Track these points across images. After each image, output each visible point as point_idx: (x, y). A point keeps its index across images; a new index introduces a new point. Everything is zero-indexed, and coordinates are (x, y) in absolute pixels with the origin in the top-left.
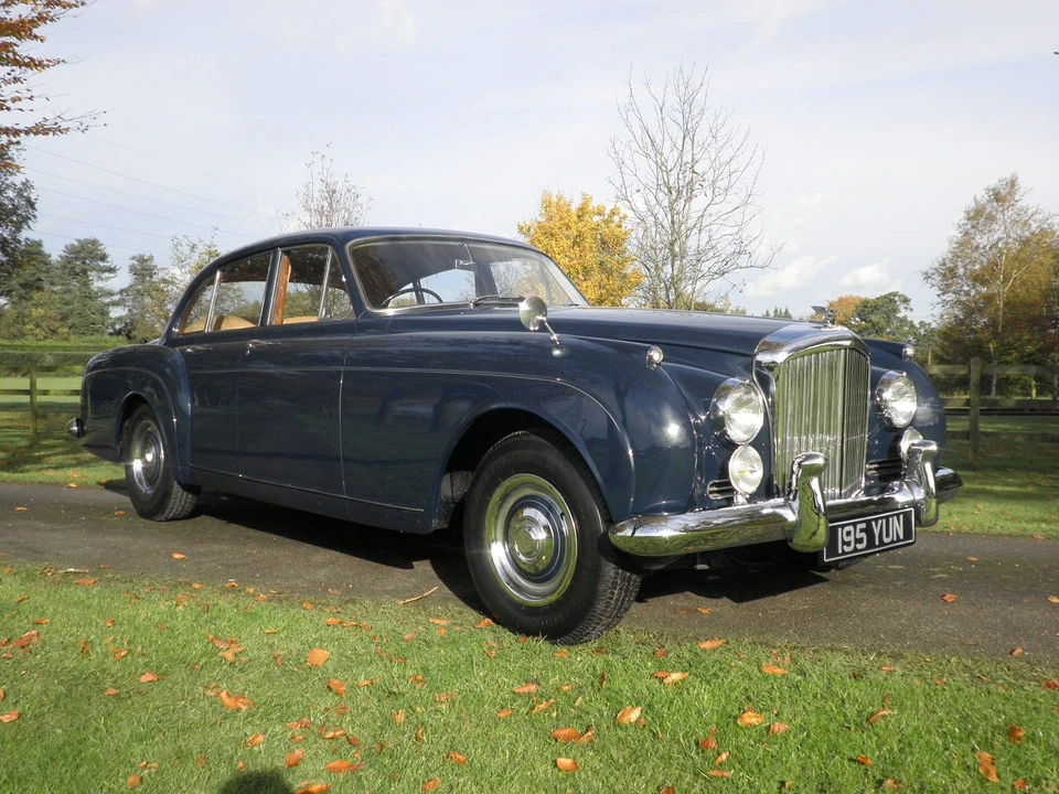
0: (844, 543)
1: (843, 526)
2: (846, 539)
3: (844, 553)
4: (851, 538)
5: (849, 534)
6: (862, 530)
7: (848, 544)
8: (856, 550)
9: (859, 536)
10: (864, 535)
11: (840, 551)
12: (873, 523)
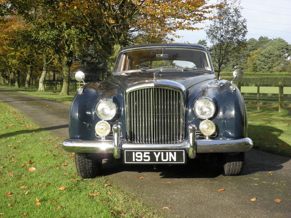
0: (136, 158)
1: (135, 152)
2: (137, 156)
3: (136, 161)
4: (141, 157)
5: (139, 155)
6: (147, 155)
7: (139, 158)
8: (143, 161)
9: (145, 156)
10: (149, 157)
11: (134, 160)
12: (155, 153)
